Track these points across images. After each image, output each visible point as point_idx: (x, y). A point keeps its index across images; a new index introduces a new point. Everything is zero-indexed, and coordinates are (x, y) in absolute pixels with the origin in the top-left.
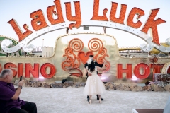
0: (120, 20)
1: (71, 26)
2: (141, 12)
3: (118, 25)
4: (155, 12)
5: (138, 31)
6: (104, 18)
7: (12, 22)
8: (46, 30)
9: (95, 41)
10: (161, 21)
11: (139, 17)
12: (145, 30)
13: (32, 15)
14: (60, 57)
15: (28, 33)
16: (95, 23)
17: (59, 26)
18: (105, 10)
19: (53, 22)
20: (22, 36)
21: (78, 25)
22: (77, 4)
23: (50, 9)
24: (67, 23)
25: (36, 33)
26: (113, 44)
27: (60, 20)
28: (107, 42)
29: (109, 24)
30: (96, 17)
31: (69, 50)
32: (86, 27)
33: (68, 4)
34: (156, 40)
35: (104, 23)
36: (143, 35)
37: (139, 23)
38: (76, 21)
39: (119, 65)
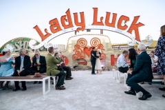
0: (112, 25)
1: (78, 29)
2: (127, 19)
3: (111, 28)
4: (136, 18)
5: (125, 32)
6: (101, 23)
7: (36, 27)
8: (60, 32)
9: (95, 40)
10: (141, 24)
11: (126, 22)
12: (130, 31)
13: (50, 22)
14: (71, 51)
15: (48, 35)
16: (95, 27)
17: (69, 29)
18: (102, 18)
19: (66, 27)
20: (43, 38)
21: (83, 29)
22: (82, 14)
23: (63, 18)
24: (75, 27)
25: (53, 35)
26: (107, 41)
27: (70, 25)
28: (103, 40)
29: (105, 27)
30: (95, 23)
31: (77, 46)
32: (88, 30)
33: (75, 14)
34: (137, 38)
35: (101, 27)
36: (129, 35)
37: (126, 26)
38: (82, 26)
39: (112, 56)
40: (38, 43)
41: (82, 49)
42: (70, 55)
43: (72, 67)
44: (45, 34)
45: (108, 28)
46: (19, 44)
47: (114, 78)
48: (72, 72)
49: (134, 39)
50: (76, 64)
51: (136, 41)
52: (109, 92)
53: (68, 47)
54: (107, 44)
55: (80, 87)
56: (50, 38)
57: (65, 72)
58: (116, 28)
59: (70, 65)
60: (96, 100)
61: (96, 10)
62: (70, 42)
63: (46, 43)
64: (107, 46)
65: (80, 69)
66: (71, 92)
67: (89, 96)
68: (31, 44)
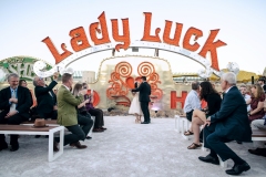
0: (175, 42)
1: (118, 47)
2: (199, 33)
3: (173, 48)
4: (214, 33)
5: (195, 54)
6: (156, 39)
7: (47, 41)
8: (88, 50)
9: (146, 65)
10: (221, 43)
11: (197, 38)
12: (203, 54)
13: (71, 32)
14: (104, 82)
15: (66, 54)
16: (146, 43)
17: (103, 46)
18: (158, 30)
19: (97, 42)
20: (59, 59)
21: (126, 46)
22: (125, 21)
23: (93, 27)
24: (113, 43)
25: (76, 55)
26: (166, 69)
27: (105, 40)
28: (159, 66)
29: (162, 45)
30: (146, 37)
31: (115, 75)
32: (135, 49)
33: (114, 22)
34: (215, 65)
35: (156, 45)
36: (201, 59)
37: (197, 45)
38: (124, 41)
39: (173, 93)
40: (49, 68)
41: (124, 80)
42: (102, 90)
43: (105, 110)
44: (61, 51)
45: (167, 46)
46: (16, 68)
47: (177, 131)
48: (105, 118)
49: (208, 67)
50: (113, 104)
51: (212, 70)
52: (172, 157)
53: (99, 75)
54: (165, 72)
55: (118, 146)
56: (69, 59)
57: (93, 118)
58: (180, 48)
59: (103, 105)
60: (148, 173)
61: (148, 16)
62: (104, 68)
63: (63, 68)
64: (164, 77)
65: (119, 113)
66: (102, 156)
67: (135, 165)
68: (37, 68)
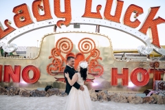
0: (116, 18)
1: (60, 23)
2: (139, 10)
3: (113, 24)
4: (154, 10)
6: (97, 15)
8: (30, 27)
9: (86, 41)
11: (137, 15)
12: (143, 30)
13: (15, 9)
15: (10, 30)
16: (87, 20)
17: (45, 23)
18: (99, 7)
19: (39, 18)
21: (67, 23)
24: (55, 20)
27: (47, 16)
28: (100, 43)
29: (103, 22)
30: (88, 13)
32: (77, 25)
35: (97, 21)
36: (142, 36)
37: (137, 22)
38: (66, 18)
39: (114, 70)
41: (65, 56)
45: (108, 23)
51: (153, 47)
58: (121, 25)
